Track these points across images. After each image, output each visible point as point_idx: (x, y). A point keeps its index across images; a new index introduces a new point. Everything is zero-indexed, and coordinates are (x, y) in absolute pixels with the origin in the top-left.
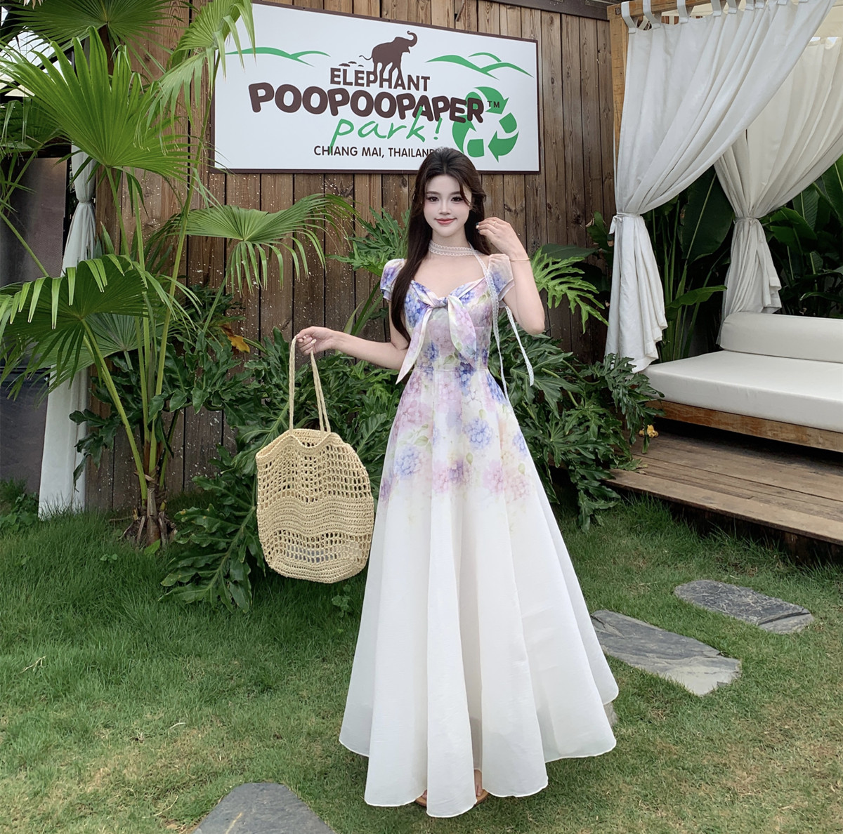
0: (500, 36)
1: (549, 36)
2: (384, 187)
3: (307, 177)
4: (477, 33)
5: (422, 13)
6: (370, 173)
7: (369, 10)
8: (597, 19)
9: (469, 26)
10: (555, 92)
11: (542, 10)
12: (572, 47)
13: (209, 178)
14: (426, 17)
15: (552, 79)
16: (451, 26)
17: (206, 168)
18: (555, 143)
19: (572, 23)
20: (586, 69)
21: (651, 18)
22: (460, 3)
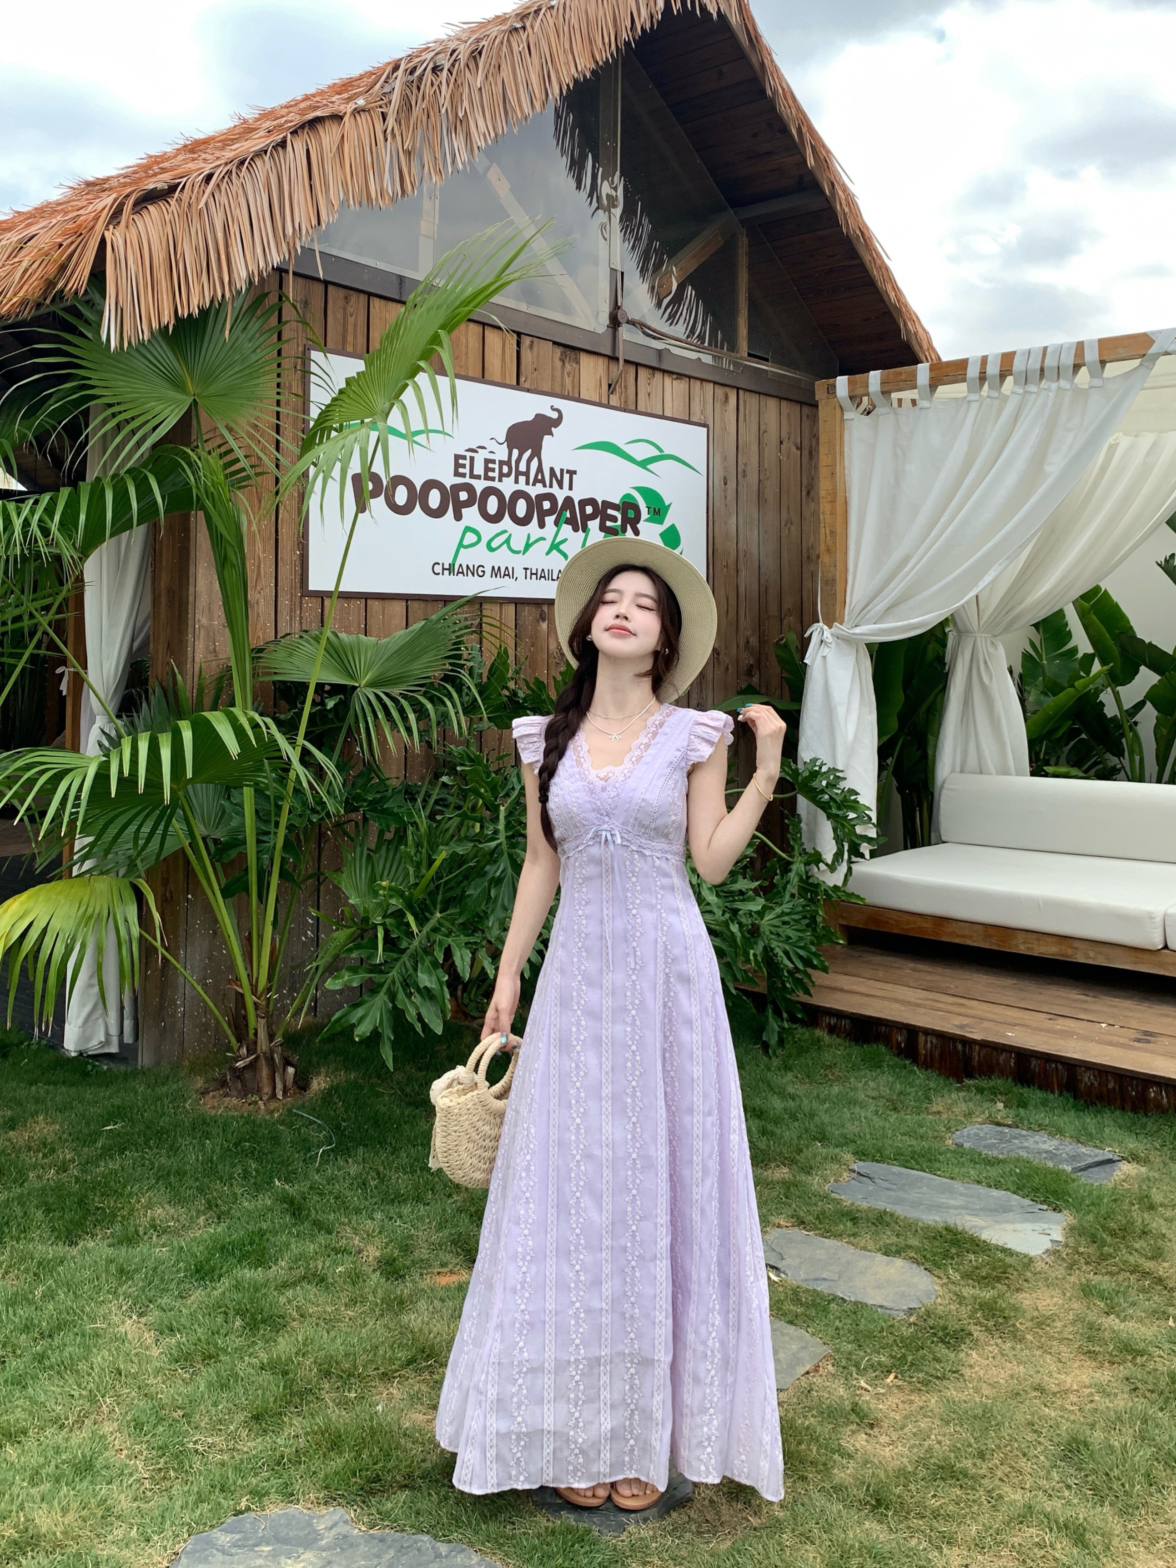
0: (663, 417)
1: (722, 419)
2: (518, 620)
3: (422, 604)
4: (636, 412)
5: (568, 381)
6: (503, 601)
7: (503, 374)
8: (781, 398)
9: (626, 402)
10: (729, 497)
11: (715, 383)
12: (749, 436)
13: (301, 603)
14: (573, 387)
15: (725, 478)
16: (605, 401)
17: (298, 589)
18: (727, 566)
19: (752, 402)
20: (766, 466)
21: (878, 399)
22: (616, 369)
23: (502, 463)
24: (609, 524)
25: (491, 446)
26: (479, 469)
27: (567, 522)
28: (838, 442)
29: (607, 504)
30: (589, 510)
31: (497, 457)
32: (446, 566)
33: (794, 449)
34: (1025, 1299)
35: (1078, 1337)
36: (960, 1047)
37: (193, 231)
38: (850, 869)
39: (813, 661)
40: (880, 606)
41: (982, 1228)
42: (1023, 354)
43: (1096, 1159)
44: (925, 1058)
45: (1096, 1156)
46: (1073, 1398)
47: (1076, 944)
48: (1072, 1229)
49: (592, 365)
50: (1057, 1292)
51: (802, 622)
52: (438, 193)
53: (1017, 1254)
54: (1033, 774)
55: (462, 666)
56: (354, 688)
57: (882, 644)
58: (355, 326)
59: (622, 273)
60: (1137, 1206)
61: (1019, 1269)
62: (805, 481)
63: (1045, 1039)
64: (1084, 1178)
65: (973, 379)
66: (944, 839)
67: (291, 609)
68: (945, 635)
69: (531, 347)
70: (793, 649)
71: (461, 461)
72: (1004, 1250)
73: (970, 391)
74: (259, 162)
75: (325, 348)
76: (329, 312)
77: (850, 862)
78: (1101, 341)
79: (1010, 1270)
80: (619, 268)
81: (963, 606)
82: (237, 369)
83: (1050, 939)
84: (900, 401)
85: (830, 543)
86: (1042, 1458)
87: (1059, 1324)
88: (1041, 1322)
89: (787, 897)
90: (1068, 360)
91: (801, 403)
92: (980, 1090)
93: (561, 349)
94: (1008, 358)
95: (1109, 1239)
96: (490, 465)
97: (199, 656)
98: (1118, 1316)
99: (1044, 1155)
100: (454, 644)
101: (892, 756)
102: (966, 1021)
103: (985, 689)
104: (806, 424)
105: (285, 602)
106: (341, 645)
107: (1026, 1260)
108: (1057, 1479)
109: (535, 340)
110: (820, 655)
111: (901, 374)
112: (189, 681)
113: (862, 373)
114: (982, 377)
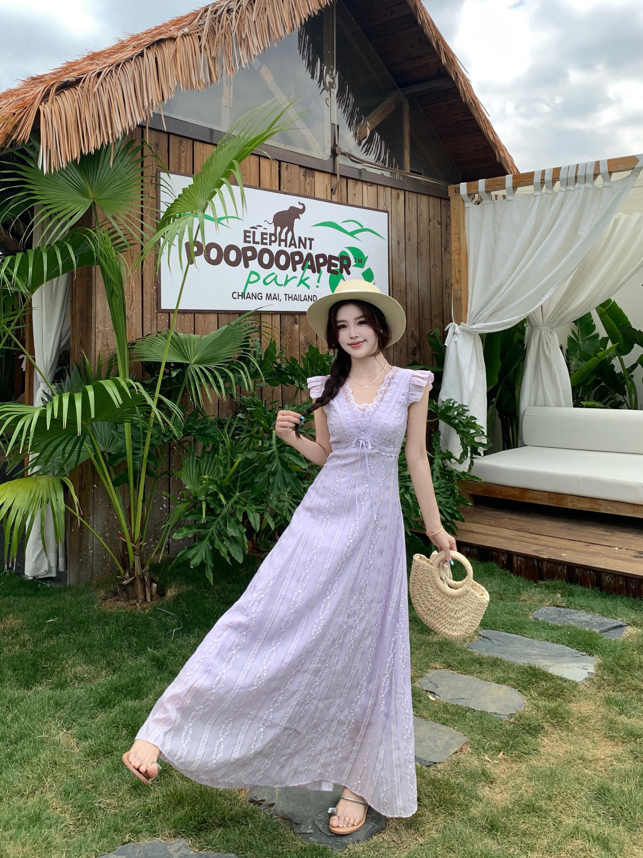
0: (362, 207)
1: (396, 208)
2: (282, 325)
3: (227, 316)
4: (347, 204)
5: (308, 188)
6: (273, 313)
7: (271, 184)
8: (429, 196)
9: (341, 199)
10: (401, 252)
11: (392, 187)
12: (412, 217)
13: (157, 316)
14: (311, 191)
15: (398, 241)
16: (329, 198)
17: (155, 309)
18: (400, 292)
19: (413, 198)
20: (421, 234)
21: (484, 196)
22: (336, 181)
28: (461, 220)
33: (437, 224)
34: (574, 707)
35: (604, 727)
36: (536, 562)
37: (91, 106)
38: (472, 462)
39: (449, 344)
40: (486, 313)
41: (549, 666)
42: (565, 168)
43: (613, 625)
44: (517, 569)
45: (613, 623)
46: (601, 763)
47: (600, 502)
48: (600, 666)
49: (321, 178)
50: (591, 702)
51: (443, 323)
52: (232, 82)
53: (569, 681)
54: (575, 406)
55: (249, 351)
56: (188, 365)
57: (489, 334)
58: (186, 157)
59: (338, 126)
60: (636, 652)
61: (570, 689)
62: (443, 242)
63: (583, 557)
64: (606, 636)
65: (538, 183)
66: (525, 443)
67: (151, 320)
68: (524, 328)
69: (287, 168)
70: (438, 337)
72: (561, 679)
73: (536, 190)
74: (128, 65)
75: (168, 171)
76: (171, 150)
77: (472, 458)
78: (609, 161)
79: (565, 690)
80: (336, 123)
81: (534, 312)
82: (117, 184)
83: (585, 500)
84: (496, 196)
85: (457, 277)
86: (584, 799)
87: (593, 721)
88: (583, 720)
90: (591, 172)
91: (441, 198)
92: (547, 587)
93: (304, 169)
94: (557, 171)
95: (620, 671)
97: (98, 348)
98: (626, 715)
99: (584, 624)
100: (245, 338)
101: (496, 396)
102: (539, 548)
103: (548, 359)
104: (444, 210)
105: (147, 316)
106: (180, 340)
107: (574, 684)
108: (593, 810)
109: (289, 164)
110: (453, 341)
111: (496, 181)
112: (93, 363)
113: (475, 181)
114: (543, 182)
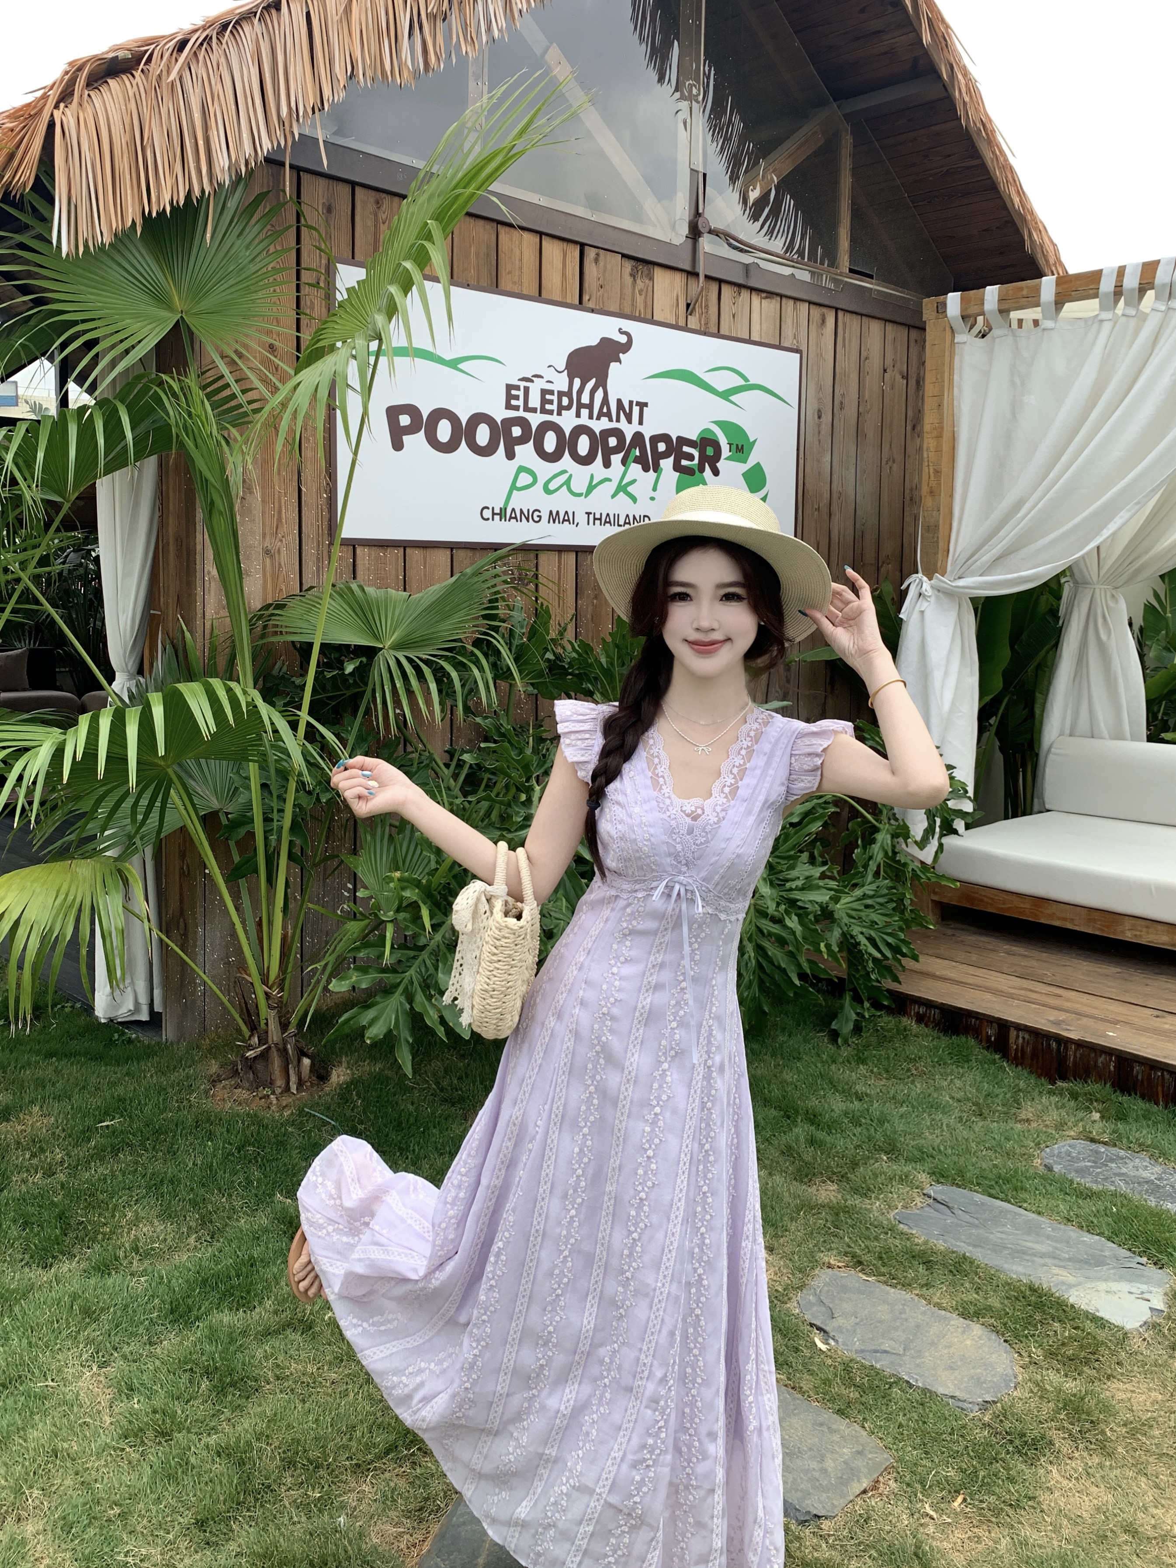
0: (749, 341)
1: (818, 344)
2: (580, 572)
3: (470, 553)
4: (718, 335)
5: (640, 300)
6: (561, 549)
7: (564, 291)
8: (886, 320)
9: (706, 324)
10: (823, 432)
11: (810, 303)
12: (848, 363)
13: (329, 552)
14: (645, 306)
15: (819, 411)
16: (682, 323)
17: (326, 536)
18: (818, 509)
19: (852, 324)
20: (867, 397)
21: (995, 319)
22: (695, 287)
23: (561, 394)
24: (684, 463)
25: (550, 374)
26: (535, 401)
27: (637, 460)
28: (946, 369)
29: (682, 441)
30: (662, 447)
31: (556, 388)
32: (497, 511)
33: (898, 377)
36: (1054, 1045)
37: (164, 111)
38: (941, 845)
39: (909, 617)
40: (987, 557)
44: (1016, 1054)
48: (1175, 1294)
49: (667, 281)
51: (901, 571)
52: (486, 78)
54: (1150, 739)
55: (496, 629)
56: (376, 650)
57: (989, 599)
59: (705, 175)
62: (910, 413)
63: (1150, 1041)
65: (1107, 294)
66: (1048, 807)
67: (318, 559)
68: (1060, 586)
69: (596, 260)
70: (889, 602)
71: (514, 392)
73: (1102, 308)
74: (247, 27)
75: (352, 260)
76: (357, 218)
77: (942, 835)
80: (701, 169)
81: (1083, 557)
82: (231, 282)
83: (1160, 928)
84: (1020, 321)
85: (932, 484)
89: (870, 877)
91: (909, 326)
92: (1074, 1096)
93: (633, 263)
94: (1150, 268)
96: (548, 397)
97: (210, 612)
100: (490, 601)
101: (996, 714)
102: (1062, 1016)
103: (1102, 648)
104: (914, 349)
105: (310, 551)
106: (368, 602)
109: (601, 252)
110: (917, 609)
111: (1022, 289)
112: (199, 640)
113: (978, 288)
114: (1118, 291)
